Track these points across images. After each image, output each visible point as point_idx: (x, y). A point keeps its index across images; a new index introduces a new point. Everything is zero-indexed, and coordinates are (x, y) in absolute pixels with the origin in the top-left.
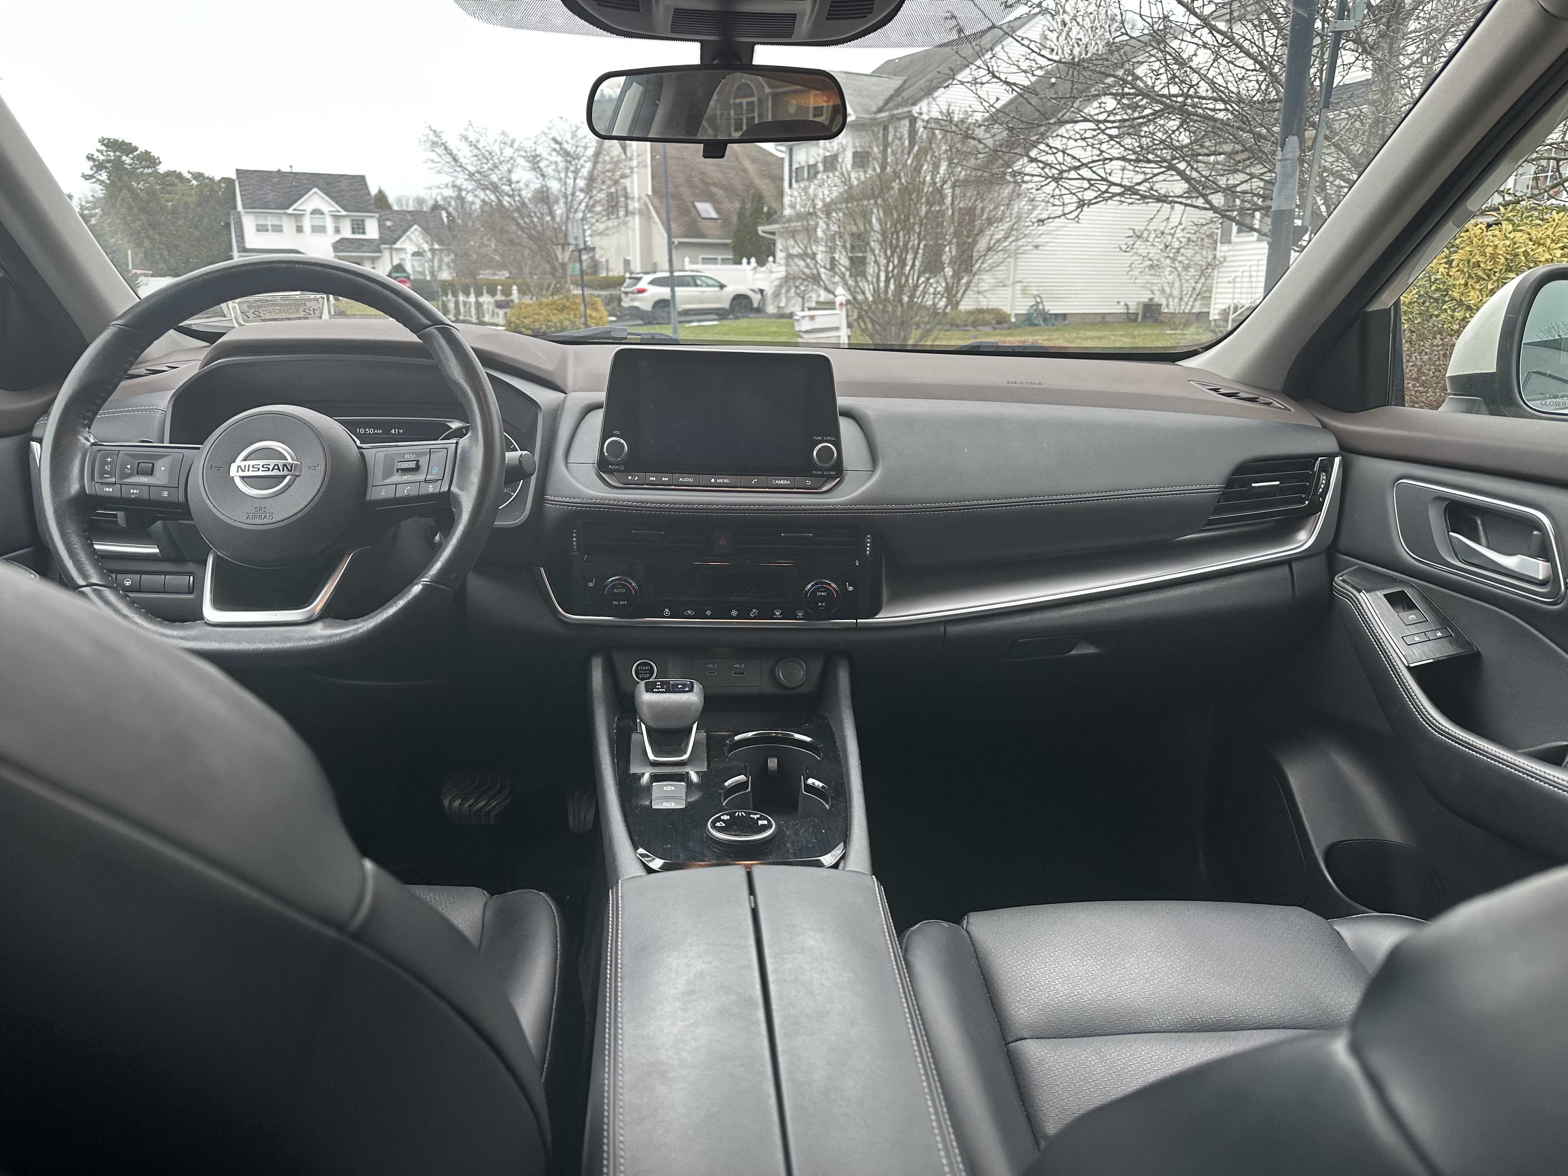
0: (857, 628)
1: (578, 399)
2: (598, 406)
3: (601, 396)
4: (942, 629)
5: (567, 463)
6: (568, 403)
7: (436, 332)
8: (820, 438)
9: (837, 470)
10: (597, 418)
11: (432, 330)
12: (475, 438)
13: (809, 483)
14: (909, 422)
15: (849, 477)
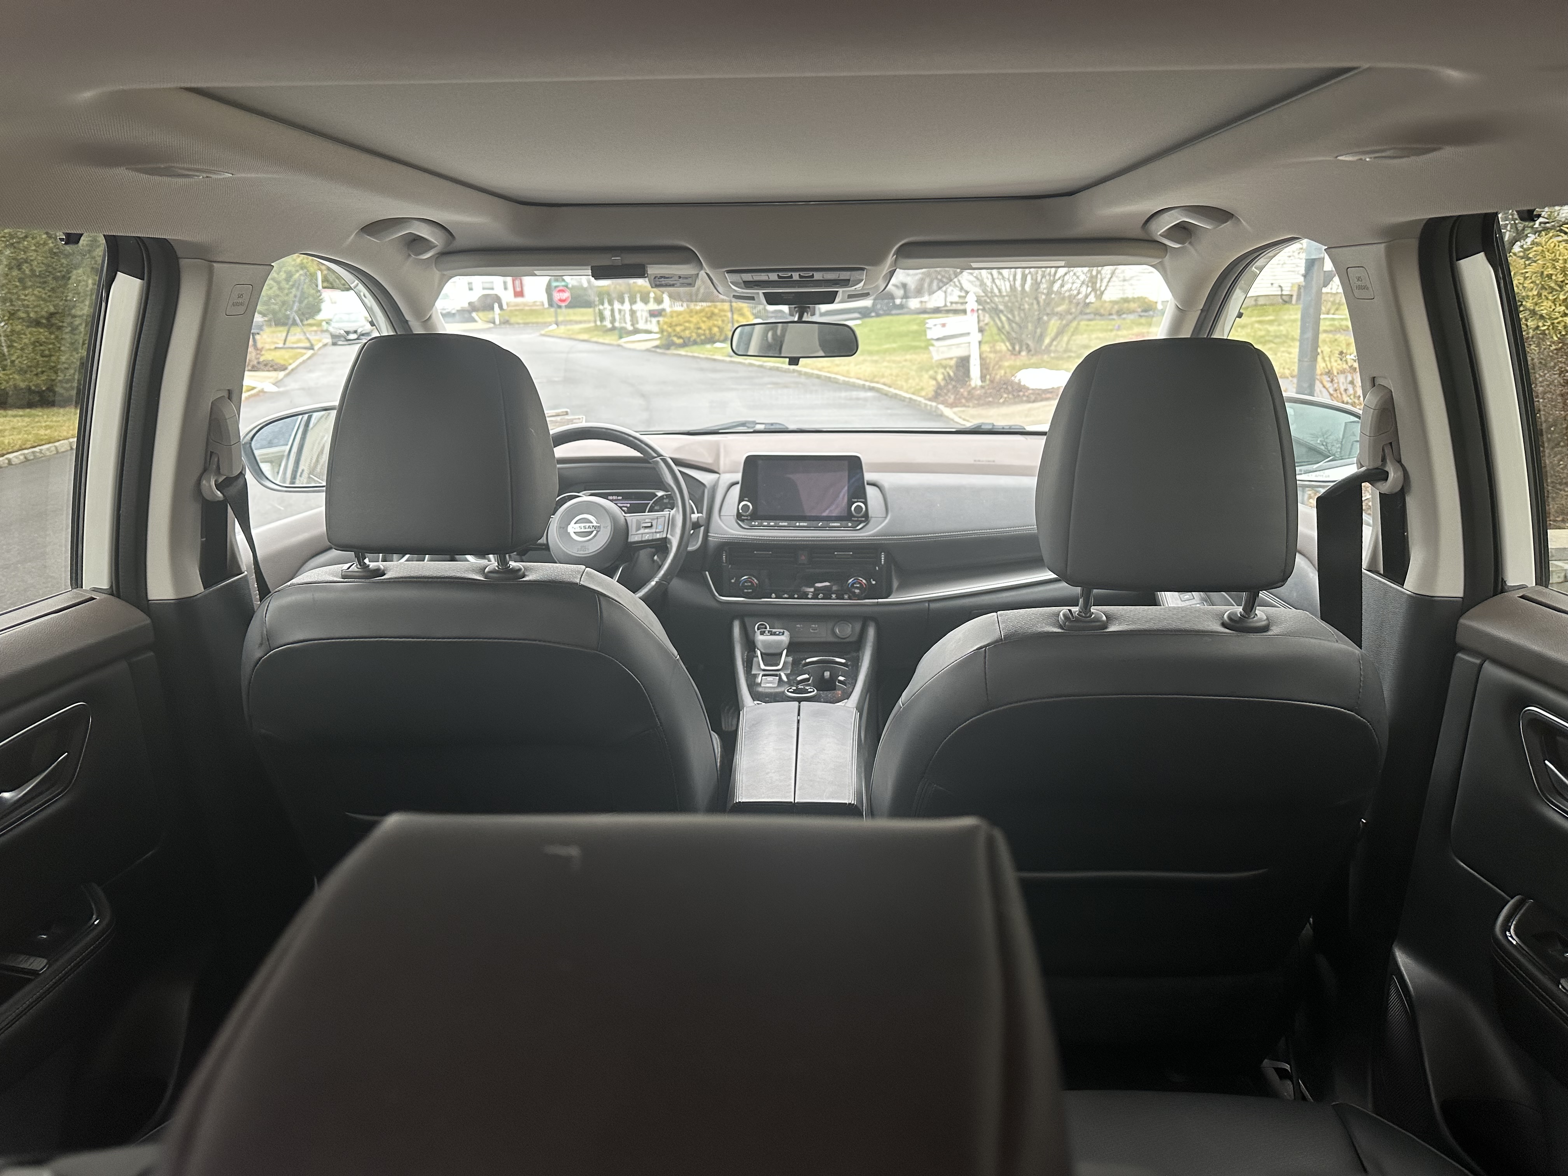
0: (878, 604)
1: (726, 478)
2: (737, 483)
3: (738, 477)
4: (927, 605)
5: (720, 516)
6: (721, 482)
7: (660, 460)
8: (856, 500)
9: (866, 517)
10: (737, 489)
11: (658, 459)
12: (678, 510)
13: (850, 524)
14: (907, 490)
15: (872, 522)
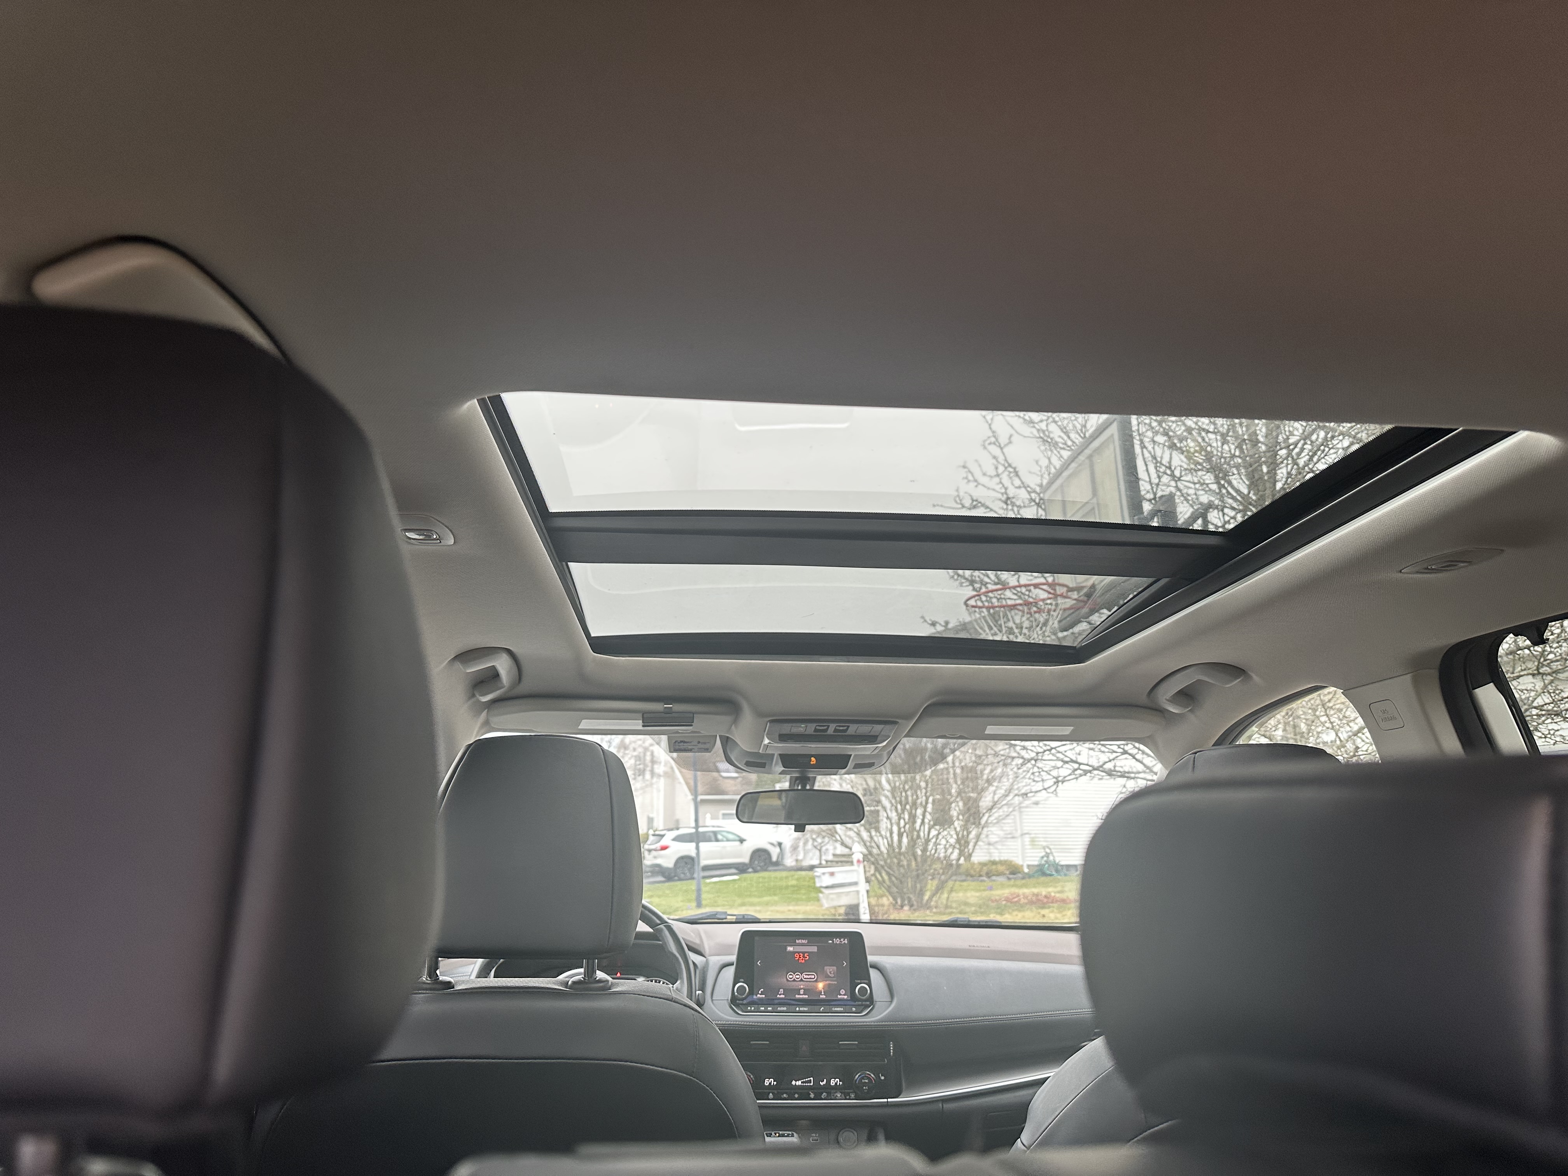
0: (888, 1105)
1: (715, 961)
2: (732, 964)
3: (733, 958)
4: (941, 1105)
5: (712, 1000)
6: (711, 964)
7: (664, 928)
8: (859, 981)
9: (871, 1001)
10: (730, 972)
11: (662, 926)
13: (854, 1009)
14: (911, 971)
15: (878, 1005)
